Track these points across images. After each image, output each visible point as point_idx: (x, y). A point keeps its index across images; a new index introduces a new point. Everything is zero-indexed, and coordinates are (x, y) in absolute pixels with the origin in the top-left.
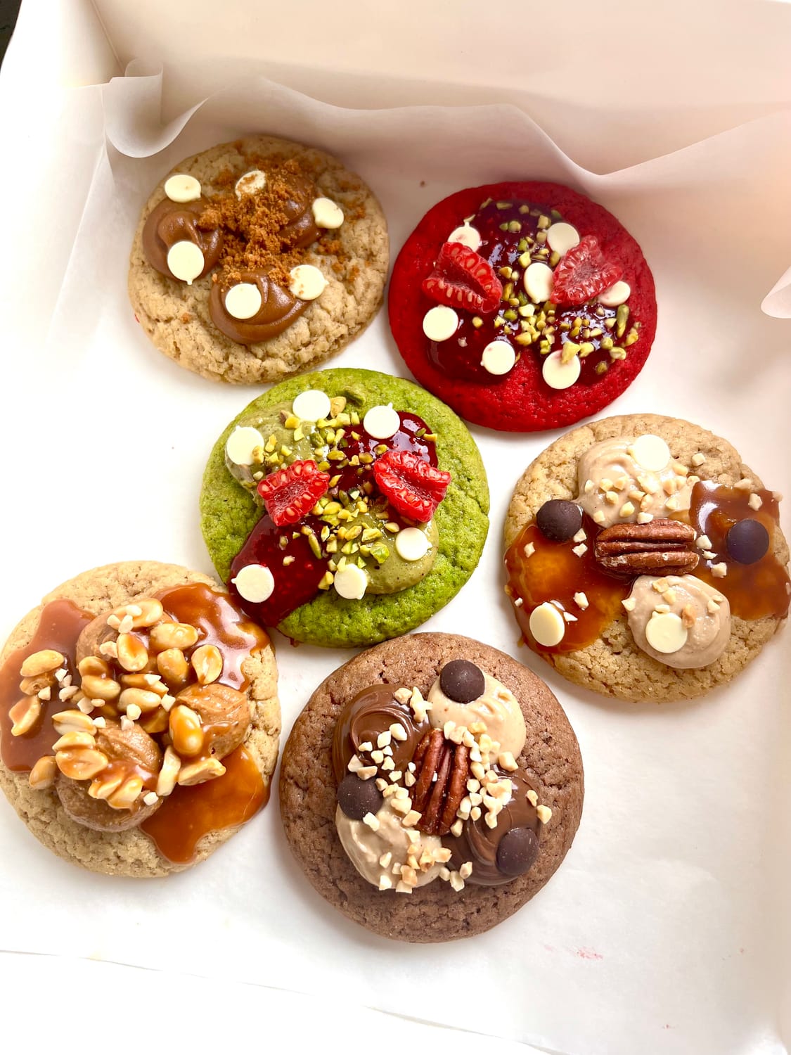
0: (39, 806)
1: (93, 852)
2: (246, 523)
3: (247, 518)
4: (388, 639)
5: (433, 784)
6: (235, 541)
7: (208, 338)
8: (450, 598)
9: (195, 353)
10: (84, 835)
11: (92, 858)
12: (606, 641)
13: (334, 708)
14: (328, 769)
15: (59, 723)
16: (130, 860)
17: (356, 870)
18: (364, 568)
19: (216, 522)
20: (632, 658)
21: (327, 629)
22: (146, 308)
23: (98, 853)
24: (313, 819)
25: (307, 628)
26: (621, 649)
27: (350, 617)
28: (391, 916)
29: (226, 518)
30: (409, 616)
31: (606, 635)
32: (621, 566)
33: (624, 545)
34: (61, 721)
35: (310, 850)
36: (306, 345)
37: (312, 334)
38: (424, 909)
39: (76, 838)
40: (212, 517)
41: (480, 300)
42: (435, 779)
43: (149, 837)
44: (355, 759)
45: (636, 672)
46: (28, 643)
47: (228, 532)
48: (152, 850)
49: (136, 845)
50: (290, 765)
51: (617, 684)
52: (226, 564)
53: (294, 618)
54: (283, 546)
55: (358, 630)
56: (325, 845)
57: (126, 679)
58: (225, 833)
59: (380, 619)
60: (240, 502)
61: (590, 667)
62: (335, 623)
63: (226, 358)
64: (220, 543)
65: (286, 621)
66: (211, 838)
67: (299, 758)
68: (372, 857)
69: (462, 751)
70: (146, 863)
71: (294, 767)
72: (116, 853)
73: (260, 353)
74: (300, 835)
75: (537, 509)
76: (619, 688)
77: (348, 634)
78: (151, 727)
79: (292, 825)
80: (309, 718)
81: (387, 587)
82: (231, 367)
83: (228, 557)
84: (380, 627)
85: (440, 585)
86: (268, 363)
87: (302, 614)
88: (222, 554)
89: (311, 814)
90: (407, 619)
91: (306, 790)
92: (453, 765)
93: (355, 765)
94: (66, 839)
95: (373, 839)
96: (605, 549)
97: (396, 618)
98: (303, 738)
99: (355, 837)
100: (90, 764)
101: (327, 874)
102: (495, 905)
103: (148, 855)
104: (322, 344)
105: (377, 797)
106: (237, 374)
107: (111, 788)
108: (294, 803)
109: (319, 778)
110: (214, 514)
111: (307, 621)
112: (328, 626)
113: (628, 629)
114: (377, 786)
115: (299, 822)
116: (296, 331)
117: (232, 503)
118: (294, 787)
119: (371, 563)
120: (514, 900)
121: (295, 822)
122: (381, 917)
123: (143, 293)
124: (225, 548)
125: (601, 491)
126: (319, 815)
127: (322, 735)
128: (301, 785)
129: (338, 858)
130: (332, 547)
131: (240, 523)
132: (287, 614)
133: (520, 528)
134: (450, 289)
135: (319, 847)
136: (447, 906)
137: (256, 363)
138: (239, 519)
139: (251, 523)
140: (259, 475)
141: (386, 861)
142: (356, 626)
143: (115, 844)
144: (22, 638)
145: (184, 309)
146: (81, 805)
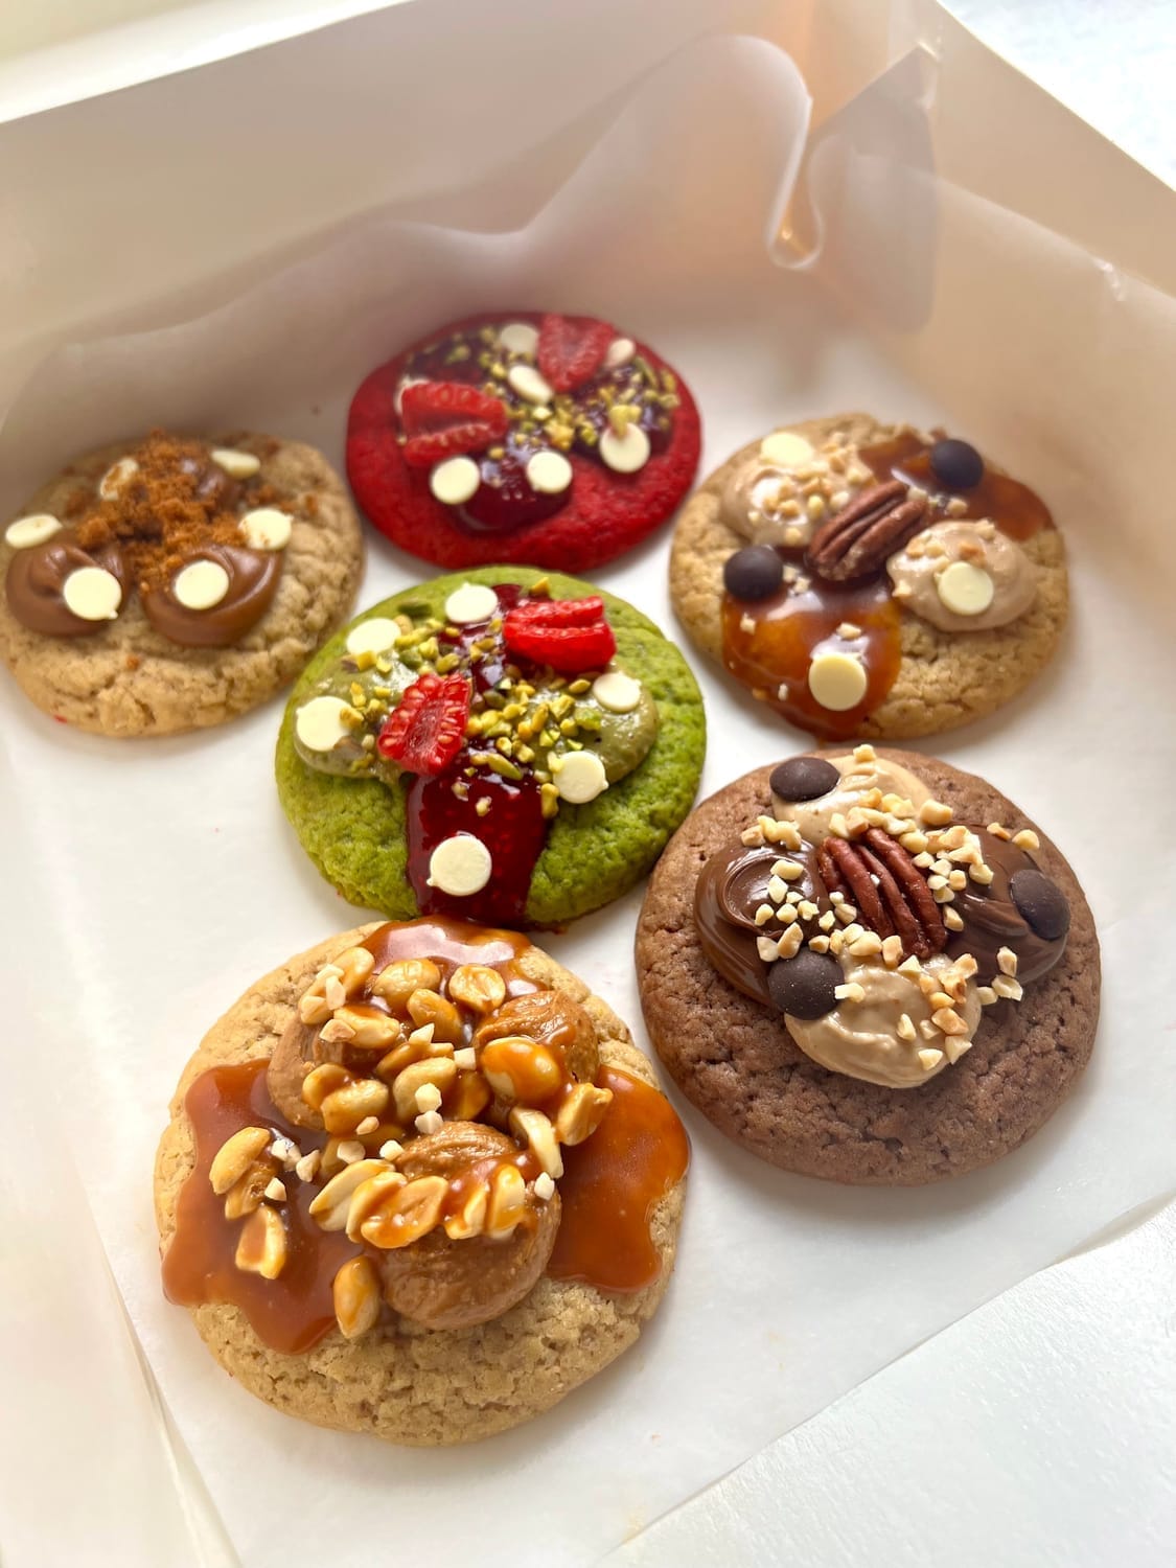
0: (379, 1370)
1: (512, 1369)
2: (391, 815)
3: (388, 809)
4: (671, 833)
5: (881, 889)
6: (393, 848)
7: (180, 665)
8: (703, 744)
9: (173, 694)
10: (479, 1353)
11: (516, 1381)
12: (914, 655)
13: (679, 935)
14: (736, 1004)
15: (325, 1213)
16: (574, 1335)
17: (879, 1088)
18: (582, 749)
19: (350, 845)
20: (955, 650)
21: (591, 862)
22: (68, 688)
23: (520, 1363)
24: (770, 1082)
25: (566, 881)
26: (933, 652)
27: (608, 830)
28: (972, 1111)
29: (362, 829)
30: (676, 785)
31: (906, 646)
32: (861, 561)
33: (845, 535)
34: (328, 1206)
35: (800, 1120)
36: (309, 605)
37: (310, 587)
38: (1001, 1066)
39: (470, 1368)
40: (339, 844)
41: (484, 427)
42: (876, 880)
43: (575, 1280)
44: (762, 941)
45: (972, 661)
46: (192, 1167)
47: (375, 845)
48: (592, 1293)
49: (567, 1305)
50: (683, 1047)
51: (964, 690)
52: (402, 884)
53: (540, 879)
54: (463, 795)
55: (631, 839)
56: (816, 1097)
57: (386, 1063)
58: (673, 1196)
59: (646, 809)
60: (364, 798)
61: (920, 693)
62: (596, 847)
63: (219, 675)
64: (374, 865)
65: (533, 892)
66: (661, 1215)
67: (687, 1026)
68: (887, 1041)
69: (876, 835)
70: (599, 1323)
71: (691, 1041)
72: (545, 1340)
73: (258, 640)
74: (772, 1117)
75: (720, 587)
76: (970, 694)
77: (623, 853)
78: (468, 1108)
79: (750, 1116)
80: (658, 975)
81: (627, 756)
82: (231, 683)
83: (398, 874)
84: (653, 820)
85: (681, 731)
86: (277, 650)
87: (547, 866)
88: (387, 875)
89: (762, 1077)
90: (677, 790)
91: (729, 1058)
92: (882, 855)
93: (767, 949)
94: (456, 1384)
95: (869, 1017)
96: (829, 556)
97: (663, 796)
98: (674, 1001)
99: (845, 1032)
100: (421, 1201)
101: (849, 1131)
102: (1073, 1001)
103: (592, 1308)
104: (327, 594)
105: (828, 962)
106: (245, 686)
107: (480, 1204)
108: (730, 1084)
109: (734, 1024)
110: (339, 839)
111: (560, 872)
112: (589, 857)
113: (924, 621)
114: (816, 951)
115: (756, 1103)
116: (287, 592)
117: (355, 807)
118: (711, 1068)
119: (587, 736)
120: (1085, 981)
121: (750, 1109)
122: (963, 1124)
123: (53, 674)
124: (386, 864)
125: (772, 512)
126: (774, 1069)
127: (692, 975)
128: (720, 1055)
129: (845, 1097)
130: (526, 753)
131: (384, 821)
132: (528, 882)
133: (717, 619)
134: (442, 438)
135: (807, 1107)
136: (1023, 1042)
137: (262, 658)
138: (378, 816)
139: (397, 811)
140: (368, 739)
141: (907, 1027)
142: (624, 835)
143: (535, 1327)
144: (178, 1165)
145: (123, 657)
146: (448, 1283)
